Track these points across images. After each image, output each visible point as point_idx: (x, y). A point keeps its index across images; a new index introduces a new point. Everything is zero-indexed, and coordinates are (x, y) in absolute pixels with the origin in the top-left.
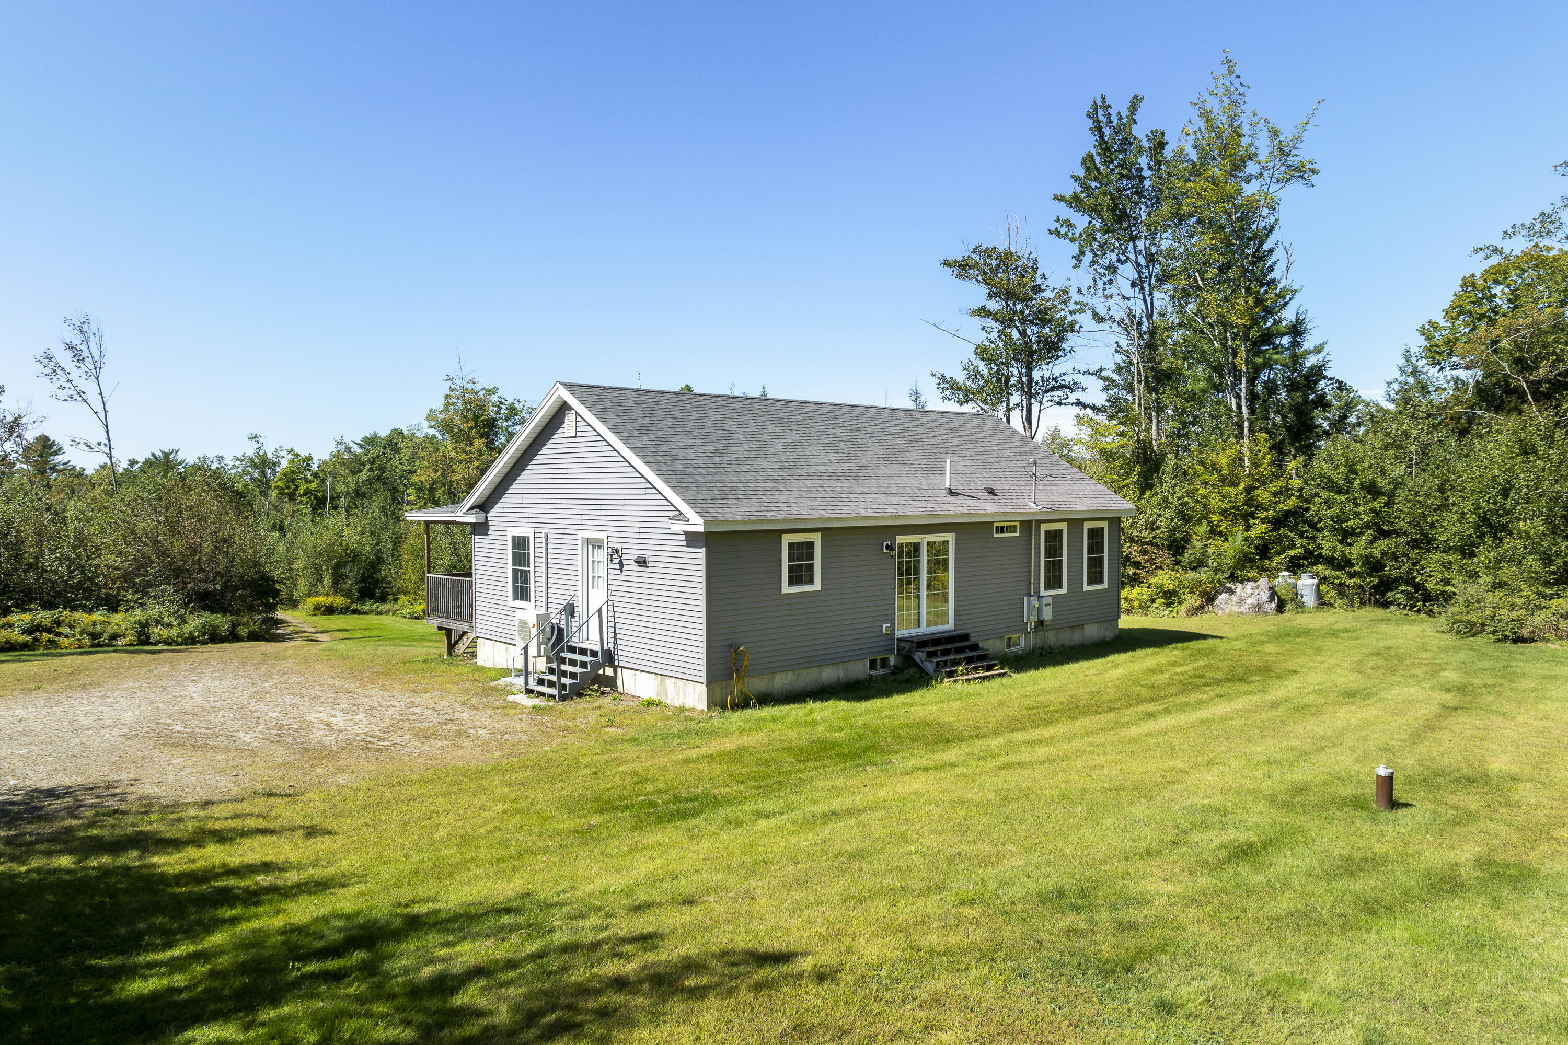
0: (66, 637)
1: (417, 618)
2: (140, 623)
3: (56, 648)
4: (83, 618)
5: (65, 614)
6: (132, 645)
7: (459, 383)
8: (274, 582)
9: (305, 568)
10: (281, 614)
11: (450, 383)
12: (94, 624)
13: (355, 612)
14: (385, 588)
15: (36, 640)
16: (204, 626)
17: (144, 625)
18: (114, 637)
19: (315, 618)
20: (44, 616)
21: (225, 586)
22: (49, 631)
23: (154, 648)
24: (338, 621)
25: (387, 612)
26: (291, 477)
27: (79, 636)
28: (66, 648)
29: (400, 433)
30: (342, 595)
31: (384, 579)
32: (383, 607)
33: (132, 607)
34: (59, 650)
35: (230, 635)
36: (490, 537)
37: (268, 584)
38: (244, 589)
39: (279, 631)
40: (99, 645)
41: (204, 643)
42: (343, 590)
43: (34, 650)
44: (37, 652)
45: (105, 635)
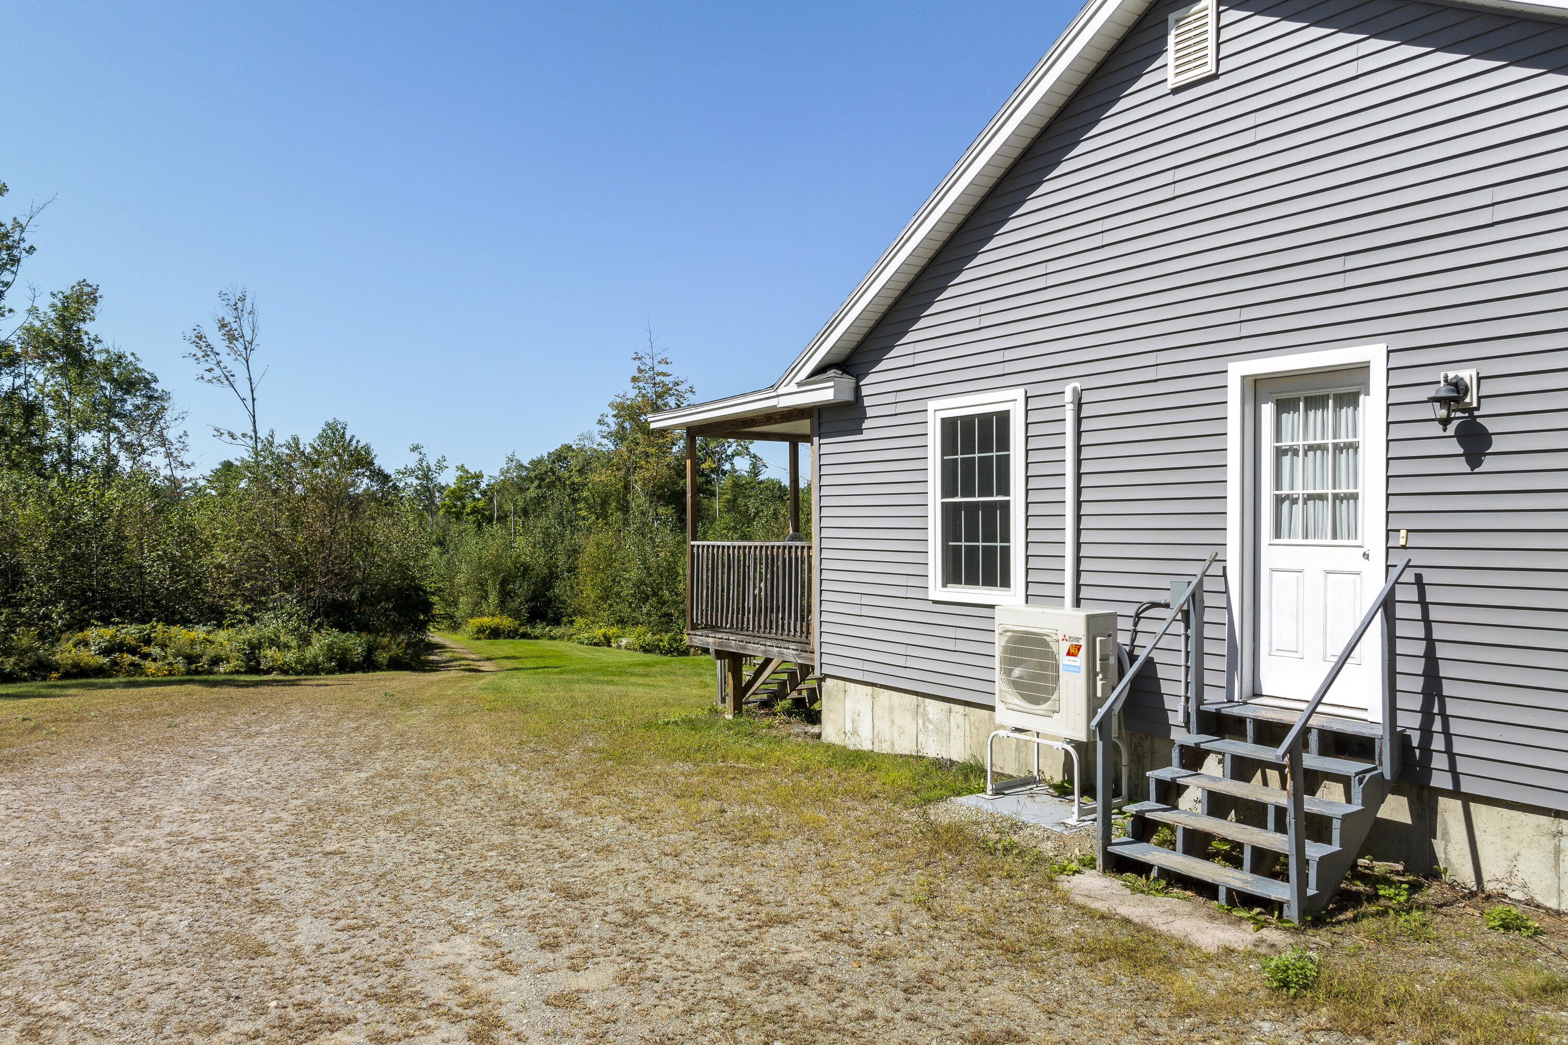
0: (155, 660)
1: (596, 644)
2: (250, 643)
3: (141, 675)
4: (180, 634)
5: (159, 629)
6: (238, 672)
7: (649, 362)
8: (425, 592)
9: (467, 584)
10: (435, 635)
11: (638, 363)
12: (193, 643)
13: (524, 636)
14: (558, 608)
15: (115, 663)
16: (330, 647)
17: (255, 647)
18: (216, 661)
19: (477, 642)
20: (130, 632)
21: (363, 597)
22: (133, 651)
23: (265, 678)
24: (504, 647)
25: (561, 637)
26: (459, 495)
27: (171, 659)
28: (153, 675)
29: (569, 448)
30: (509, 616)
31: (557, 597)
32: (557, 631)
33: (241, 621)
34: (143, 678)
35: (364, 661)
36: (866, 435)
37: (417, 595)
38: (387, 600)
39: (431, 658)
40: (197, 672)
41: (331, 672)
42: (511, 610)
43: (110, 676)
44: (112, 680)
45: (205, 659)
